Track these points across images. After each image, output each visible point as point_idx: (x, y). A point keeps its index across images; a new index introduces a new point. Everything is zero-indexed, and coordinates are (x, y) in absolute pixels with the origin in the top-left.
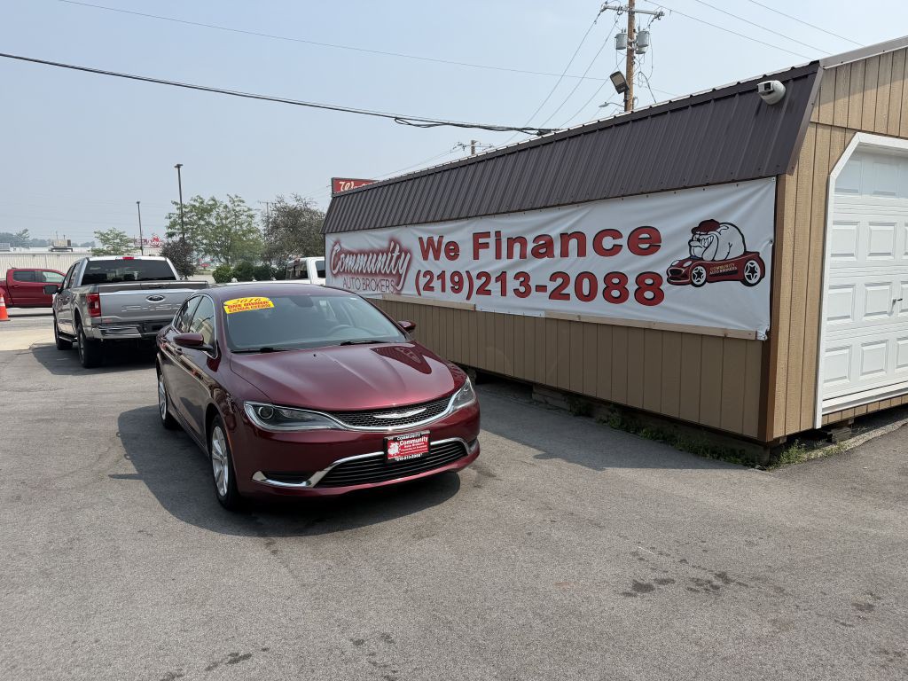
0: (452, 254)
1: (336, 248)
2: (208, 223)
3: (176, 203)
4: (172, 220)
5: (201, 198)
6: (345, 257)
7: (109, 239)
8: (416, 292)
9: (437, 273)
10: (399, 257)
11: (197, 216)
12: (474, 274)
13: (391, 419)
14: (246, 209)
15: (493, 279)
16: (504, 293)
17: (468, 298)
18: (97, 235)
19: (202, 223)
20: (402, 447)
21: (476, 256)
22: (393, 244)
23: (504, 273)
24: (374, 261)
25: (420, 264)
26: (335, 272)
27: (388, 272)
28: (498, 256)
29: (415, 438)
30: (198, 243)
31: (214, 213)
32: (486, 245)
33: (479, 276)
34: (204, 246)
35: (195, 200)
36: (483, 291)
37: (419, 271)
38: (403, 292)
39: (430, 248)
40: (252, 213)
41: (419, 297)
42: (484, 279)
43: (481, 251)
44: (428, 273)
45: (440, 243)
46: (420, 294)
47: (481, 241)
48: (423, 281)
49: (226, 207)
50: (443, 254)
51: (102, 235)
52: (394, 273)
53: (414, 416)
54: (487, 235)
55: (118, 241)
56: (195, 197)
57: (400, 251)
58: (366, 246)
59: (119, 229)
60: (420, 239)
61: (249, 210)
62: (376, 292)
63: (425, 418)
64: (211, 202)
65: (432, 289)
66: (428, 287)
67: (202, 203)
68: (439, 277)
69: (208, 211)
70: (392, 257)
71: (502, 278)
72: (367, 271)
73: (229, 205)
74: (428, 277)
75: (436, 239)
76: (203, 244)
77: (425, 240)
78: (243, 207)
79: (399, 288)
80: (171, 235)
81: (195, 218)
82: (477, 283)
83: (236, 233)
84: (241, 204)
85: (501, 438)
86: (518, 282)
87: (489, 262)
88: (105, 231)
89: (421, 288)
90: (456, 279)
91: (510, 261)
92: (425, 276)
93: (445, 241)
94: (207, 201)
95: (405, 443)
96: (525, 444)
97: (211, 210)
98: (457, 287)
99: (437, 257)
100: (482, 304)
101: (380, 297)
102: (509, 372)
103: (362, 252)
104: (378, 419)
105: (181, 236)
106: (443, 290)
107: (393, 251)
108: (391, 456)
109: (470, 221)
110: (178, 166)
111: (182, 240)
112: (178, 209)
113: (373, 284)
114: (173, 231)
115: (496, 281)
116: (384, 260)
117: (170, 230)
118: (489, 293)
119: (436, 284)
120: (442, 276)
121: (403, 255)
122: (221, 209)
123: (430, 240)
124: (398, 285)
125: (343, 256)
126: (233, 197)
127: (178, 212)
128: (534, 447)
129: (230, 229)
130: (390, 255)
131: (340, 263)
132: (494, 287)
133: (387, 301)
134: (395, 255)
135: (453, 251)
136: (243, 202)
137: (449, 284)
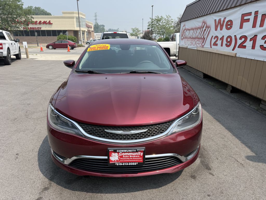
0: (229, 27)
1: (184, 28)
2: (159, 25)
3: (151, 18)
4: (149, 24)
5: (158, 16)
6: (186, 32)
7: (134, 30)
8: (210, 47)
9: (220, 37)
10: (205, 30)
11: (156, 22)
12: (238, 37)
13: (117, 135)
14: (171, 19)
15: (249, 39)
16: (253, 47)
17: (233, 50)
18: (132, 29)
19: (158, 24)
20: (122, 157)
21: (241, 27)
22: (204, 24)
23: (256, 36)
24: (195, 32)
25: (213, 33)
26: (182, 38)
27: (200, 37)
28: (254, 26)
29: (132, 152)
30: (156, 31)
31: (161, 21)
32: (248, 20)
33: (241, 38)
34: (157, 32)
35: (156, 17)
36: (242, 46)
37: (213, 36)
38: (204, 46)
39: (219, 25)
40: (172, 20)
41: (211, 49)
42: (243, 39)
43: (245, 24)
44: (217, 37)
45: (224, 21)
46: (211, 47)
47: (245, 18)
48: (213, 41)
49: (165, 19)
50: (224, 27)
51: (133, 29)
52: (202, 37)
53: (136, 134)
54: (250, 14)
55: (137, 31)
56: (156, 16)
57: (206, 28)
58: (193, 26)
59: (137, 27)
60: (215, 20)
61: (172, 19)
62: (194, 46)
63: (145, 137)
64: (161, 18)
65: (216, 45)
66: (215, 44)
67: (158, 18)
68: (221, 39)
69: (160, 20)
70: (203, 30)
71: (254, 39)
72: (193, 37)
73: (166, 18)
74: (216, 39)
75: (222, 20)
76: (157, 31)
77: (217, 21)
78: (170, 19)
79: (203, 44)
80: (148, 28)
81: (156, 23)
82: (239, 42)
83: (167, 27)
84: (170, 18)
85: (230, 133)
86: (264, 41)
87: (248, 30)
88: (134, 28)
89: (212, 44)
90: (229, 40)
91: (261, 28)
92: (214, 39)
93: (226, 20)
94: (160, 17)
95: (124, 154)
96: (243, 142)
97: (161, 20)
98: (228, 44)
99: (221, 29)
100: (240, 53)
101: (196, 48)
102: (248, 91)
103: (192, 29)
104: (108, 133)
105: (151, 29)
106: (222, 45)
107: (203, 28)
108: (112, 161)
109: (241, 7)
110: (152, 6)
111: (152, 30)
112: (151, 20)
113: (194, 42)
114: (149, 27)
115: (250, 40)
116: (199, 32)
117: (148, 27)
118: (245, 47)
119: (219, 42)
120: (222, 39)
121: (207, 28)
122: (164, 20)
123: (220, 20)
124: (203, 43)
125: (185, 31)
126: (168, 15)
127: (151, 21)
128: (249, 147)
129: (165, 26)
130: (202, 29)
131: (184, 34)
132: (249, 44)
133: (198, 50)
134: (204, 29)
135: (230, 25)
136: (170, 17)
137: (225, 42)
